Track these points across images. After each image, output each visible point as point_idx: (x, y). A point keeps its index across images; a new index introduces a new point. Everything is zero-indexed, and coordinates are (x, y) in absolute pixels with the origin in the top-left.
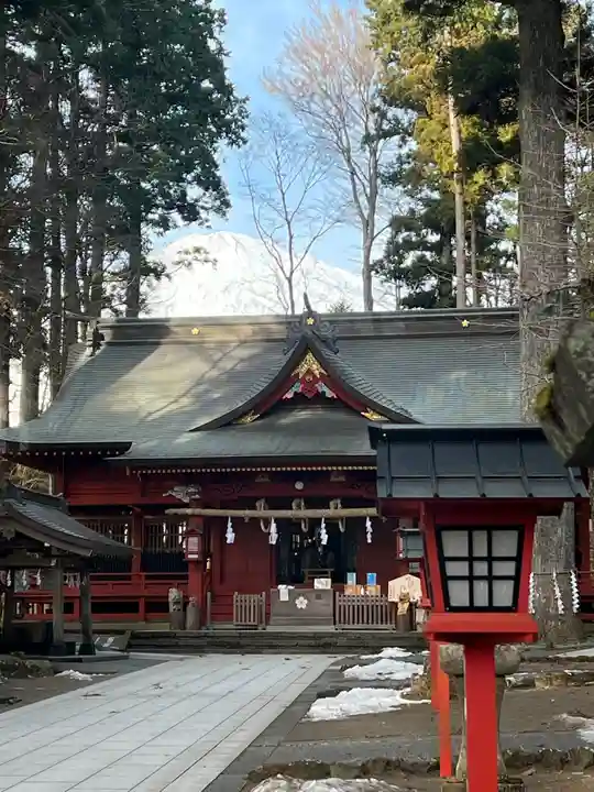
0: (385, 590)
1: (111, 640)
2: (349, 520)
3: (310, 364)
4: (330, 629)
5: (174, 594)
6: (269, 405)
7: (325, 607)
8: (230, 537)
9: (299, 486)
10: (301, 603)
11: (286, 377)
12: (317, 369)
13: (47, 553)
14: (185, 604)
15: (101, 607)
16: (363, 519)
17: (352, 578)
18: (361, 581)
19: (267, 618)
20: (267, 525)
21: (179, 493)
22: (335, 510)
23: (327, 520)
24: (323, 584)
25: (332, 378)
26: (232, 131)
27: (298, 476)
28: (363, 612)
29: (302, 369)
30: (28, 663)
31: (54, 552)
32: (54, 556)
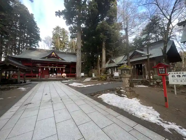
0: (62, 75)
1: (28, 80)
2: (58, 68)
3: (53, 53)
4: (56, 78)
5: (37, 75)
6: (49, 57)
7: (55, 76)
8: (45, 69)
9: (53, 65)
10: (53, 76)
11: (51, 54)
12: (54, 54)
13: (17, 68)
14: (39, 76)
15: (27, 77)
16: (60, 68)
17: (58, 74)
18: (59, 74)
19: (49, 77)
20: (49, 68)
21: (38, 64)
22: (56, 67)
23: (56, 68)
24: (55, 74)
25: (56, 55)
26: (40, 40)
27: (52, 64)
28: (59, 77)
29: (53, 54)
30: (11, 87)
31: (18, 68)
32: (18, 69)
